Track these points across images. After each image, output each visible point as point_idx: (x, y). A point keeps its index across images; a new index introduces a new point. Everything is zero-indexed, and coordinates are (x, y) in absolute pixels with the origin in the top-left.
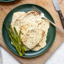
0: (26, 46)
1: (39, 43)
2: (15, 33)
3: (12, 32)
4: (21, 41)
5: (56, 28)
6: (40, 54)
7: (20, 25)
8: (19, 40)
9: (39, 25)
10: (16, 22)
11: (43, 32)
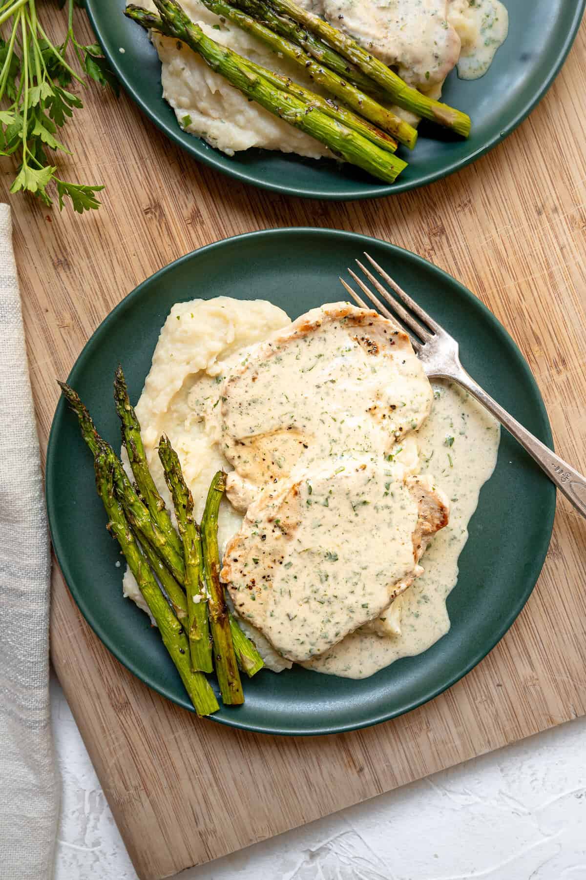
0: (259, 630)
1: (387, 607)
2: (166, 496)
3: (142, 486)
4: (216, 578)
5: (554, 484)
6: (379, 708)
7: (225, 428)
8: (203, 563)
9: (397, 440)
10: (183, 393)
11: (427, 513)
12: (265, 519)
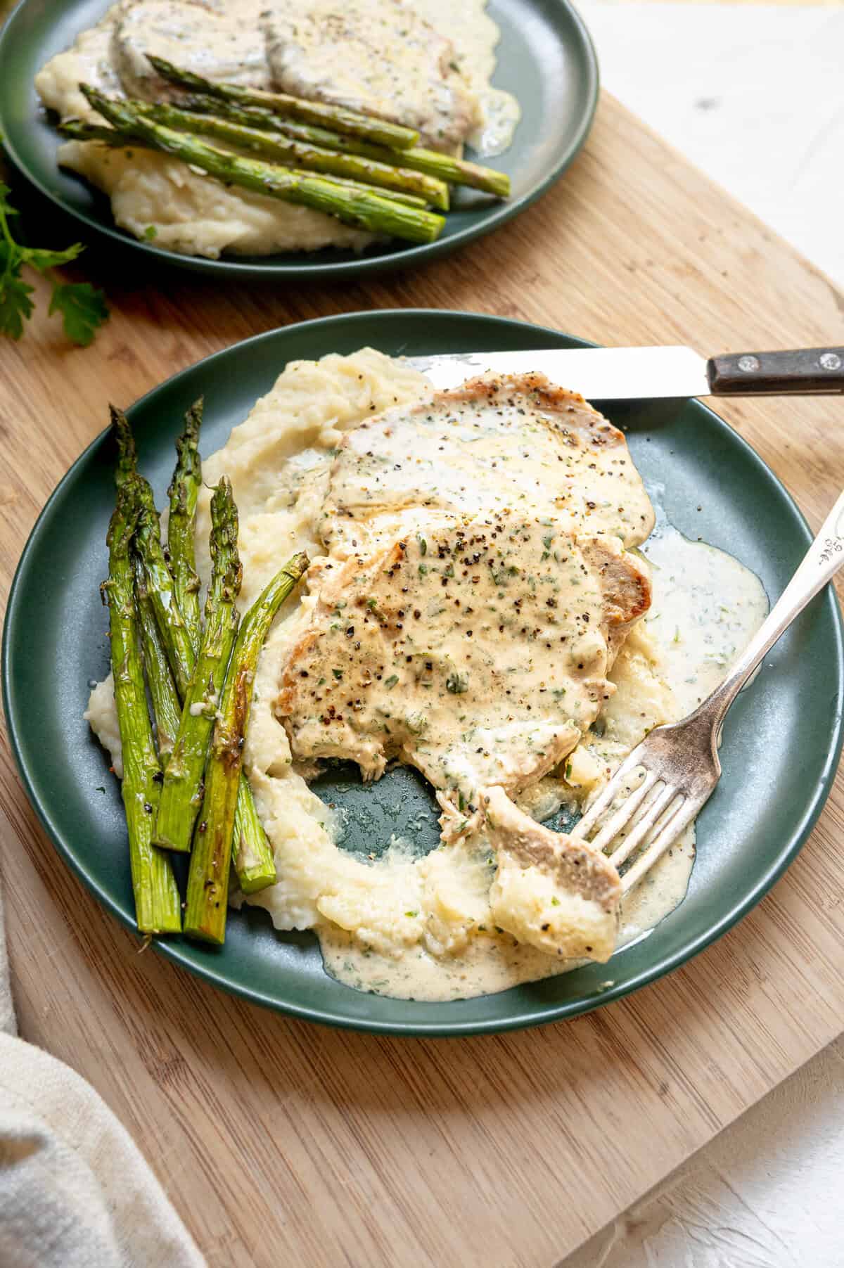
11: (616, 591)
12: (352, 600)
